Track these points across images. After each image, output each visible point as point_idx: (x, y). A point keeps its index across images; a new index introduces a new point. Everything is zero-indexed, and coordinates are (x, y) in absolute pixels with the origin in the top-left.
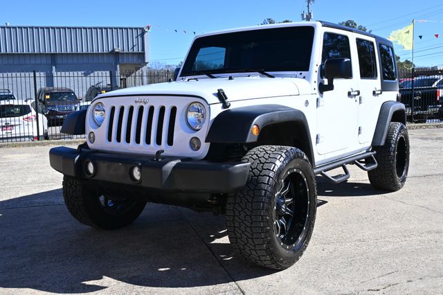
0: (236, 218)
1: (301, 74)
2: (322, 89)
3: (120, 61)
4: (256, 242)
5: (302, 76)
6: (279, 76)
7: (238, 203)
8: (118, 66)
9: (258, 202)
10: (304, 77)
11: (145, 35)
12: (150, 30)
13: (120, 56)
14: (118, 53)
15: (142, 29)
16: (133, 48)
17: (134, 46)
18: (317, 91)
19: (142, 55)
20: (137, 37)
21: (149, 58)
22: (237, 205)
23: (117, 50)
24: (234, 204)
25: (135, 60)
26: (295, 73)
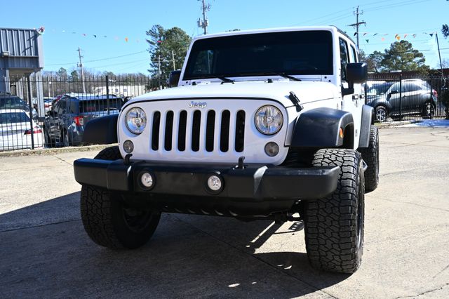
0: (321, 224)
1: (326, 78)
2: (345, 92)
3: (10, 65)
4: (343, 247)
5: (328, 79)
6: (305, 79)
7: (322, 209)
8: (7, 71)
9: (346, 206)
10: (330, 81)
11: (39, 38)
12: (43, 33)
13: (9, 60)
14: (7, 57)
15: (35, 31)
16: (25, 51)
17: (25, 49)
18: (340, 95)
19: (35, 60)
20: (29, 40)
21: (43, 62)
22: (321, 210)
23: (5, 54)
24: (318, 210)
25: (27, 65)
26: (320, 76)
